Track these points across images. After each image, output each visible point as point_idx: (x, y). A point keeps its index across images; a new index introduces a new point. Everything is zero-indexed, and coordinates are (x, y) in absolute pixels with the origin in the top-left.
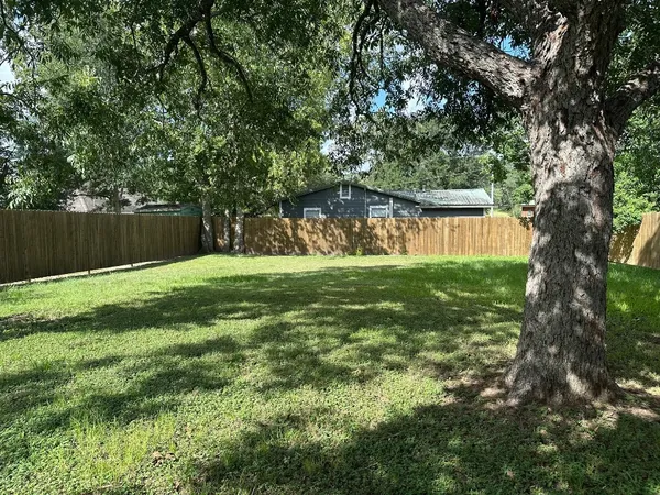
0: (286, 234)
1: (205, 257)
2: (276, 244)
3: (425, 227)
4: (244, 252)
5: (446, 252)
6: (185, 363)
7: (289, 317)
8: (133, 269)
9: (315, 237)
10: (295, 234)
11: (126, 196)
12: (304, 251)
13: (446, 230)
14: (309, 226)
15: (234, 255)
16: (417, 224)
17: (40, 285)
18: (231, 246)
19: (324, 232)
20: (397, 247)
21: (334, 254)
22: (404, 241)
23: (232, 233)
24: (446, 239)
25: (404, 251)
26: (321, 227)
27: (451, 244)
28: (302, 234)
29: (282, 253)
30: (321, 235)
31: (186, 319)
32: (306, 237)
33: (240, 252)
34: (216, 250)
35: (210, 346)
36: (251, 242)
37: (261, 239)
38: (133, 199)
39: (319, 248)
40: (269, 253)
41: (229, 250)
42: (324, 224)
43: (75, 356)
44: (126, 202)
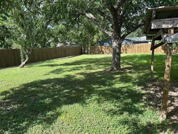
0: (99, 50)
1: (83, 55)
2: (97, 52)
3: (132, 47)
4: (91, 54)
5: (137, 52)
6: (76, 68)
7: (92, 64)
8: (69, 57)
9: (106, 50)
10: (101, 50)
11: (67, 42)
12: (103, 53)
13: (137, 47)
14: (104, 48)
15: (88, 54)
16: (130, 46)
17: (55, 60)
18: (88, 52)
19: (108, 49)
20: (125, 52)
21: (110, 54)
22: (126, 50)
23: (88, 49)
24: (137, 49)
25: (126, 53)
26: (107, 48)
27: (138, 51)
28: (103, 49)
29: (98, 54)
30: (107, 49)
31: (77, 64)
32: (104, 50)
33: (89, 54)
34: (85, 53)
35: (79, 67)
36: (92, 51)
37: (94, 51)
38: (69, 43)
39: (107, 52)
40: (96, 54)
41: (87, 53)
42: (108, 47)
43: (64, 68)
44: (67, 44)
